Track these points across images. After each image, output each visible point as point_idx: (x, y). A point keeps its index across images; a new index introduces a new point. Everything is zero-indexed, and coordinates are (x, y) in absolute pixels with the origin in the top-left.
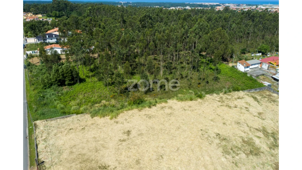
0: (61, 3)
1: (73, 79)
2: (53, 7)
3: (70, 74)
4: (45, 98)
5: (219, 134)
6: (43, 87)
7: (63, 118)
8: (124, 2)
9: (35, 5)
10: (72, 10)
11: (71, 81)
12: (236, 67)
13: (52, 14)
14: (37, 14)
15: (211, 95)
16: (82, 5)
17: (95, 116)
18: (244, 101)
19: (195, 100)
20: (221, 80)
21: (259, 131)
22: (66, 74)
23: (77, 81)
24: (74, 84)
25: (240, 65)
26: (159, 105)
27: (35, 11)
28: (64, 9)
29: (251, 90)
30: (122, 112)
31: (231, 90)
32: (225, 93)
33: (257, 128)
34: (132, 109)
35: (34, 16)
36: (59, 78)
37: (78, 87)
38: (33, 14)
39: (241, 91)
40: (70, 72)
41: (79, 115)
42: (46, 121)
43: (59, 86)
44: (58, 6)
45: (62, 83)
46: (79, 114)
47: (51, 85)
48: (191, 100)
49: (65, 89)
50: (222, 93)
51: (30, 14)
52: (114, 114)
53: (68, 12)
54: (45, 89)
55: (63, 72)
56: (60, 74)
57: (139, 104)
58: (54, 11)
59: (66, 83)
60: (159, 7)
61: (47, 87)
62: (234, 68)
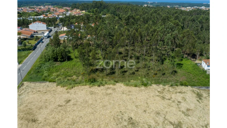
0: (98, 3)
1: (63, 58)
2: (92, 6)
3: (61, 55)
4: (41, 68)
5: (132, 118)
6: (45, 61)
7: (41, 83)
8: (151, 2)
9: (83, 5)
10: (104, 8)
11: (62, 59)
12: (201, 64)
13: (91, 10)
14: (83, 10)
15: (157, 85)
16: (111, 5)
17: (58, 85)
18: (182, 96)
19: (139, 87)
20: (178, 74)
21: (172, 124)
22: (58, 54)
23: (65, 59)
24: (64, 61)
25: (204, 63)
26: (107, 86)
27: (82, 8)
28: (99, 7)
29: (202, 87)
30: (77, 86)
31: (179, 84)
32: (172, 86)
33: (173, 122)
34: (86, 85)
35: (80, 11)
36: (54, 56)
37: (66, 63)
38: (80, 10)
39: (189, 87)
40: (61, 53)
41: (50, 83)
42: (30, 83)
43: (54, 61)
44: (96, 6)
45: (56, 60)
46: (52, 82)
47: (49, 60)
48: (136, 86)
49: (57, 64)
50: (169, 85)
51: (78, 10)
52: (71, 86)
53: (101, 9)
54: (46, 62)
55: (56, 52)
56: (55, 54)
57: (92, 82)
58: (93, 9)
59: (58, 60)
60: (178, 6)
61: (47, 61)
62: (197, 65)
